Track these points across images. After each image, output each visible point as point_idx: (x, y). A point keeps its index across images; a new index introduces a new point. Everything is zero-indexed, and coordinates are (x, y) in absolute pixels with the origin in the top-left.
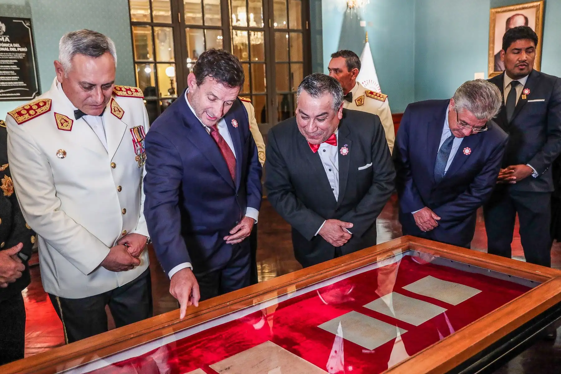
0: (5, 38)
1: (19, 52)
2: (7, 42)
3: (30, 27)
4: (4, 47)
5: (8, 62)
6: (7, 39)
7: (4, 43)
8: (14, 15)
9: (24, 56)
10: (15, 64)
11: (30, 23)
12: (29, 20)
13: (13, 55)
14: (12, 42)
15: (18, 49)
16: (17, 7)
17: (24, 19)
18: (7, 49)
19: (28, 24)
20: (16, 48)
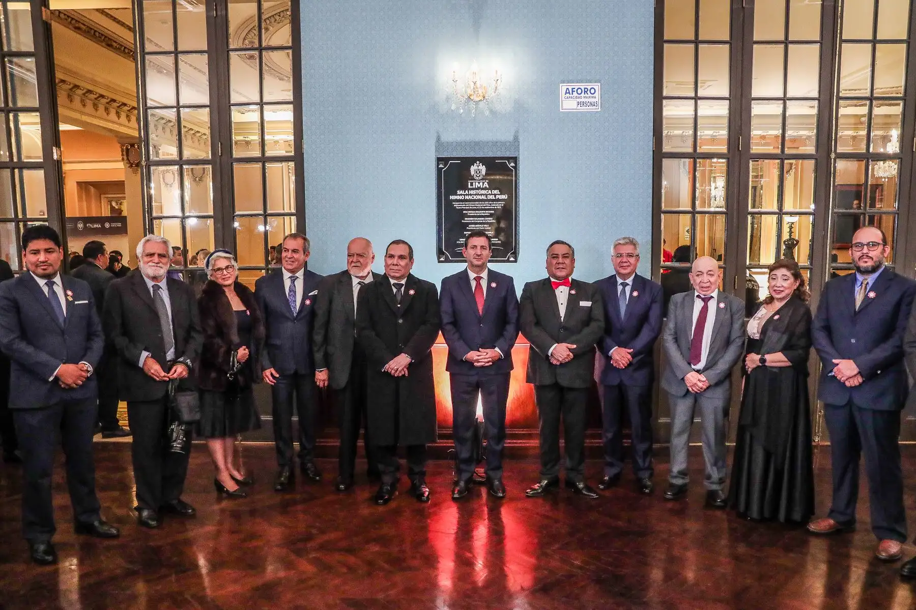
0: (483, 183)
1: (498, 200)
2: (485, 189)
3: (515, 167)
4: (481, 195)
5: (483, 213)
6: (486, 185)
7: (483, 189)
8: (499, 154)
9: (503, 205)
10: (491, 215)
11: (516, 163)
12: (515, 159)
13: (490, 204)
14: (491, 188)
15: (497, 197)
16: (503, 144)
17: (509, 159)
18: (484, 197)
19: (512, 164)
20: (495, 195)
